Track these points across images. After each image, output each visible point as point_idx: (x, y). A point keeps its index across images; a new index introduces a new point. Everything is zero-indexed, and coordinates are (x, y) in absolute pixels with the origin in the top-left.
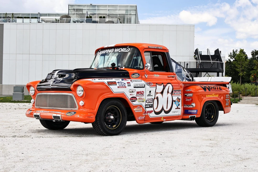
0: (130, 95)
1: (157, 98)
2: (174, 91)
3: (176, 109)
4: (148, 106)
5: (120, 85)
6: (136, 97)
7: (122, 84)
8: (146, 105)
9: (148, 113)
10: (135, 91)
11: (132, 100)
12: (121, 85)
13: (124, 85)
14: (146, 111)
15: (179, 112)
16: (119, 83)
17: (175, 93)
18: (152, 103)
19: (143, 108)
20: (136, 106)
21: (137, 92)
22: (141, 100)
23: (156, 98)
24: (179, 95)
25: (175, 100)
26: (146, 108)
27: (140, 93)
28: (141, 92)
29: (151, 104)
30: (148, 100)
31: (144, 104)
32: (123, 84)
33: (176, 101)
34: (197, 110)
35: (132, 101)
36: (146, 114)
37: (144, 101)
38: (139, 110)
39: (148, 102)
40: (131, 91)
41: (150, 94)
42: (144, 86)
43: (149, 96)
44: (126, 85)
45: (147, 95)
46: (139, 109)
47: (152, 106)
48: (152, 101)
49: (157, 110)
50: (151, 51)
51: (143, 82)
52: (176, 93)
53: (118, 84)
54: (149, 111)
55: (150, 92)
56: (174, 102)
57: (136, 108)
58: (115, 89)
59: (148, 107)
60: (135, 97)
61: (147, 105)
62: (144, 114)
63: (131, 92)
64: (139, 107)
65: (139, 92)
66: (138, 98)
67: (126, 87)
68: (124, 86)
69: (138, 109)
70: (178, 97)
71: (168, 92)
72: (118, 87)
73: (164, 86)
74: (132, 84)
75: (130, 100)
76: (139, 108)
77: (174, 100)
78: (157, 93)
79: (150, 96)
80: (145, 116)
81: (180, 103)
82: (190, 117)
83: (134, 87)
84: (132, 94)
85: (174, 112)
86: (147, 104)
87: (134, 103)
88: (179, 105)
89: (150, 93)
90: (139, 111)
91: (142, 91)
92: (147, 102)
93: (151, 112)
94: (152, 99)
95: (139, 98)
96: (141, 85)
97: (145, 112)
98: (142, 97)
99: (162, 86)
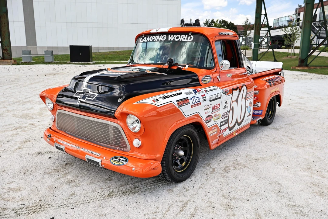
0: (206, 113)
1: (233, 109)
3: (248, 116)
4: (223, 123)
5: (193, 103)
6: (211, 116)
8: (221, 122)
9: (222, 132)
10: (210, 106)
11: (207, 120)
12: (195, 102)
13: (199, 100)
14: (221, 130)
15: (250, 119)
16: (193, 99)
17: (248, 96)
18: (228, 118)
19: (218, 128)
20: (211, 129)
21: (213, 106)
22: (217, 117)
23: (231, 109)
27: (216, 107)
28: (217, 106)
29: (226, 120)
30: (224, 114)
31: (219, 122)
32: (197, 99)
33: (249, 106)
34: (262, 111)
35: (207, 122)
37: (219, 118)
38: (214, 133)
40: (207, 107)
41: (226, 106)
42: (220, 97)
44: (201, 100)
45: (223, 107)
47: (227, 122)
49: (232, 125)
50: (222, 40)
51: (219, 91)
53: (190, 101)
55: (226, 102)
56: (247, 109)
57: (211, 131)
58: (187, 111)
59: (223, 125)
60: (211, 114)
62: (219, 135)
63: (206, 109)
64: (215, 127)
66: (213, 115)
67: (201, 104)
68: (198, 103)
69: (213, 131)
70: (250, 100)
71: (242, 97)
72: (191, 107)
73: (239, 90)
74: (208, 96)
75: (204, 121)
76: (215, 129)
77: (247, 106)
78: (233, 102)
79: (226, 108)
80: (219, 138)
82: (258, 121)
83: (211, 101)
85: (246, 121)
86: (222, 120)
87: (209, 124)
88: (251, 110)
89: (226, 104)
91: (218, 104)
92: (223, 117)
93: (225, 129)
94: (228, 111)
95: (215, 116)
96: (218, 96)
97: (220, 132)
98: (218, 113)
99: (238, 90)
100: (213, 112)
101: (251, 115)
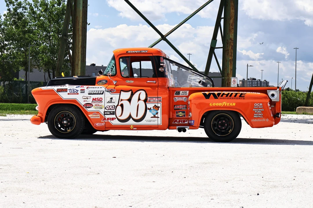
2: (148, 99)
3: (152, 117)
4: (108, 113)
6: (91, 104)
7: (73, 91)
8: (104, 112)
10: (90, 97)
11: (86, 106)
13: (77, 92)
14: (105, 117)
15: (158, 121)
16: (71, 90)
17: (151, 100)
18: (114, 110)
19: (100, 115)
20: (92, 113)
22: (98, 107)
24: (158, 102)
25: (151, 108)
26: (105, 114)
27: (97, 99)
28: (99, 99)
29: (112, 111)
30: (109, 107)
31: (102, 111)
34: (194, 121)
36: (106, 121)
37: (102, 108)
39: (108, 108)
40: (85, 97)
41: (111, 101)
43: (109, 102)
44: (79, 92)
45: (107, 102)
46: (96, 115)
47: (114, 113)
48: (114, 108)
49: (122, 118)
50: (130, 56)
51: (103, 89)
52: (153, 100)
54: (111, 118)
55: (112, 98)
57: (91, 115)
58: (64, 96)
59: (108, 114)
61: (106, 112)
62: (103, 120)
63: (85, 99)
64: (96, 113)
65: (95, 98)
66: (94, 104)
67: (78, 94)
68: (75, 93)
71: (139, 99)
72: (68, 94)
74: (87, 91)
75: (83, 106)
77: (148, 108)
78: (122, 100)
79: (111, 102)
80: (104, 123)
81: (159, 111)
82: (178, 128)
83: (89, 94)
84: (86, 101)
85: (150, 121)
86: (106, 110)
87: (89, 109)
88: (157, 113)
89: (111, 100)
90: (96, 118)
91: (100, 98)
93: (113, 119)
94: (114, 106)
95: (96, 105)
96: (99, 92)
97: (105, 119)
98: (100, 104)
99: (130, 92)
100: (94, 102)
101: (158, 117)
